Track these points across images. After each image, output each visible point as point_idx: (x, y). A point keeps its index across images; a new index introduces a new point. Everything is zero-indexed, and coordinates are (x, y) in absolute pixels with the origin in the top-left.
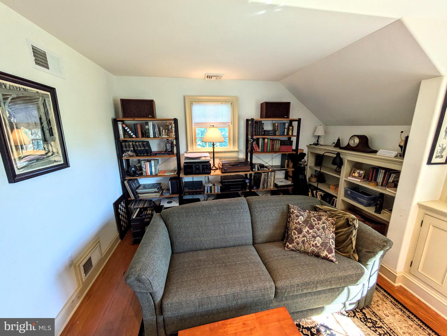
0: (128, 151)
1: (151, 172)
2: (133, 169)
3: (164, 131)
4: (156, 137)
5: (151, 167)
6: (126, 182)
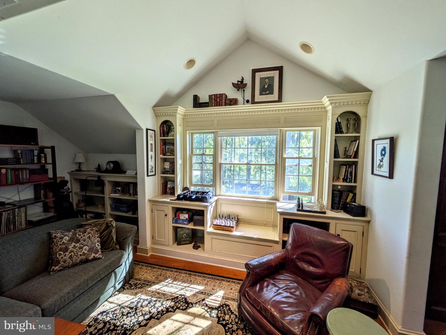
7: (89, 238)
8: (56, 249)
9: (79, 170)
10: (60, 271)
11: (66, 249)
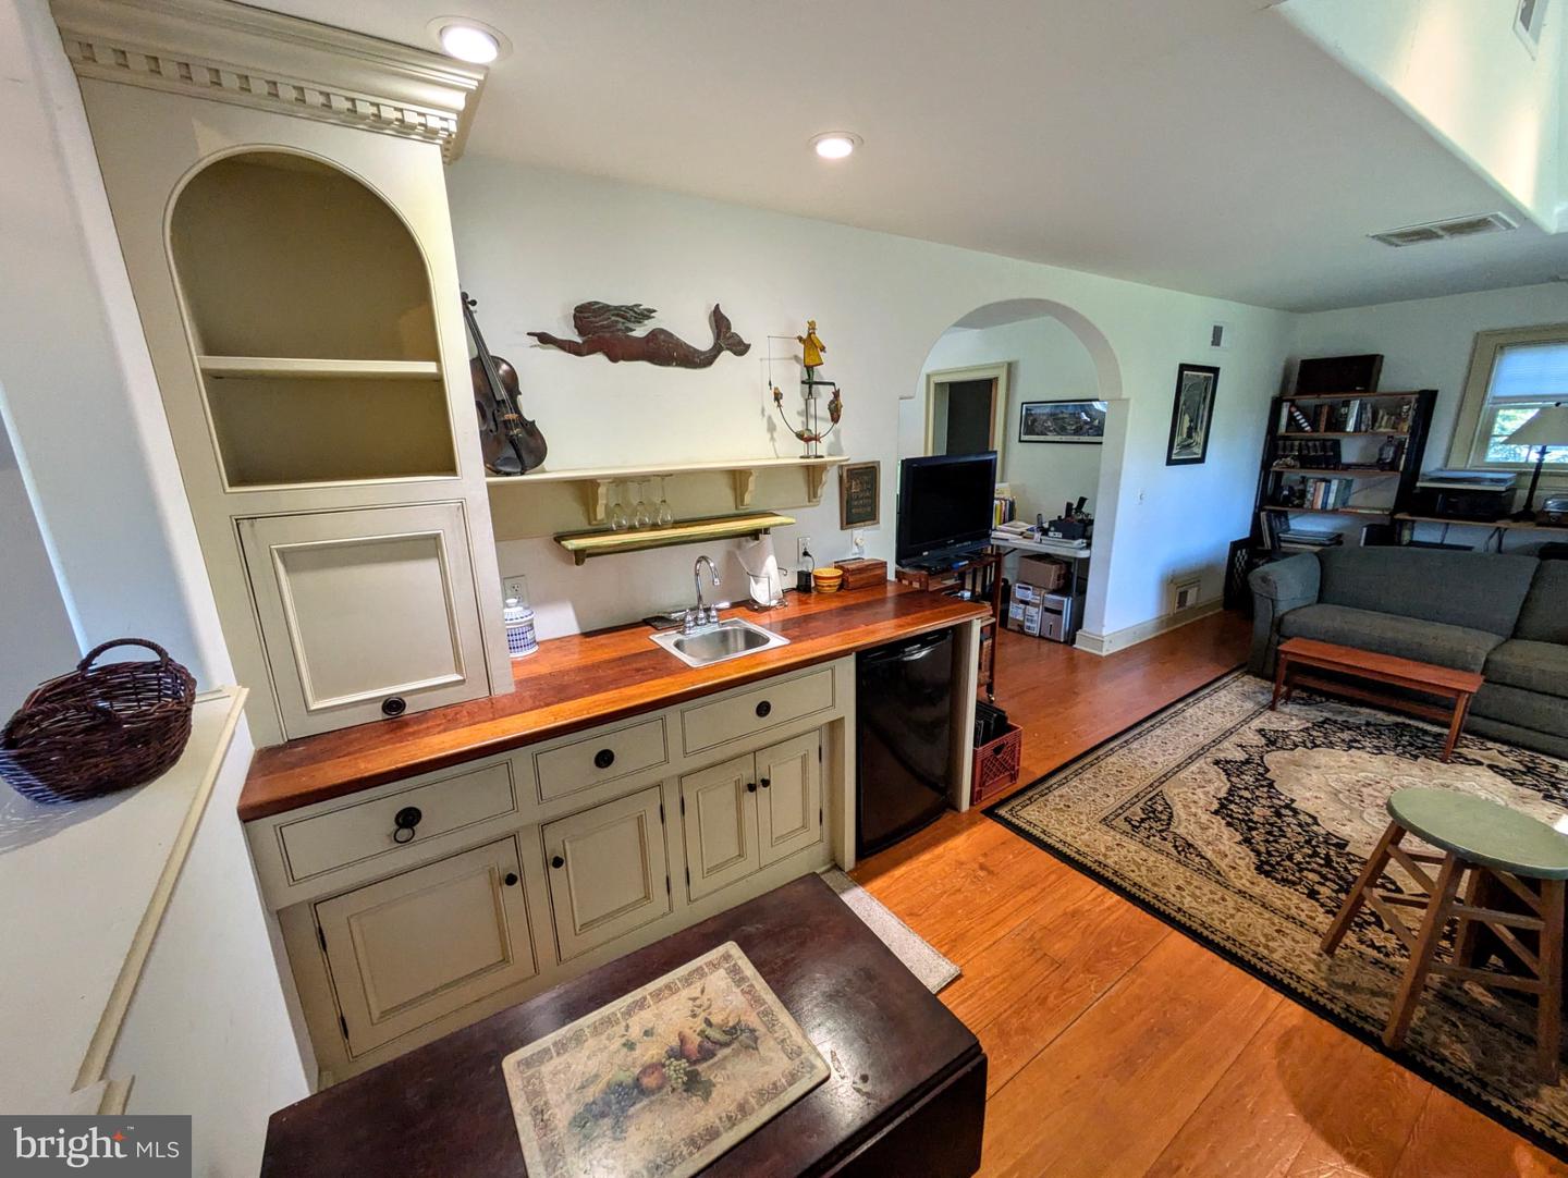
0: (1286, 457)
1: (1325, 503)
2: (1286, 493)
3: (1386, 418)
4: (1360, 431)
5: (1327, 492)
6: (1263, 514)
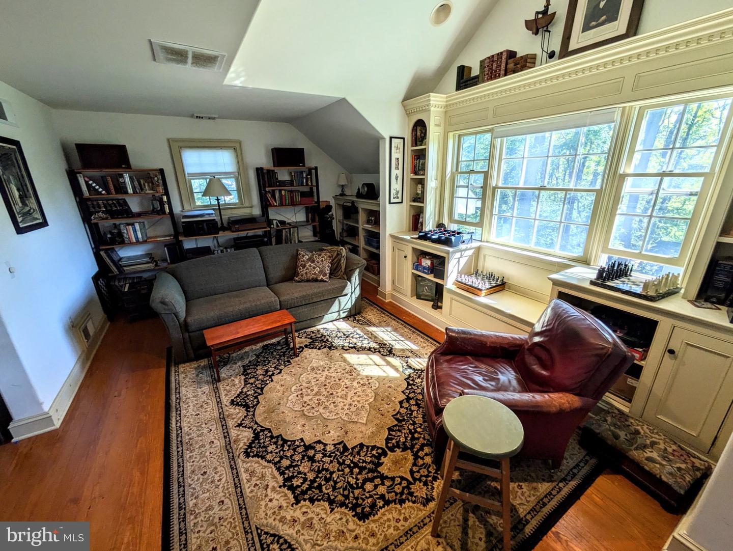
0: (99, 212)
1: (137, 238)
2: (109, 236)
3: (146, 184)
4: (137, 193)
5: (135, 231)
6: (102, 253)
7: (322, 261)
8: (299, 264)
9: (343, 195)
10: (299, 282)
11: (304, 266)
